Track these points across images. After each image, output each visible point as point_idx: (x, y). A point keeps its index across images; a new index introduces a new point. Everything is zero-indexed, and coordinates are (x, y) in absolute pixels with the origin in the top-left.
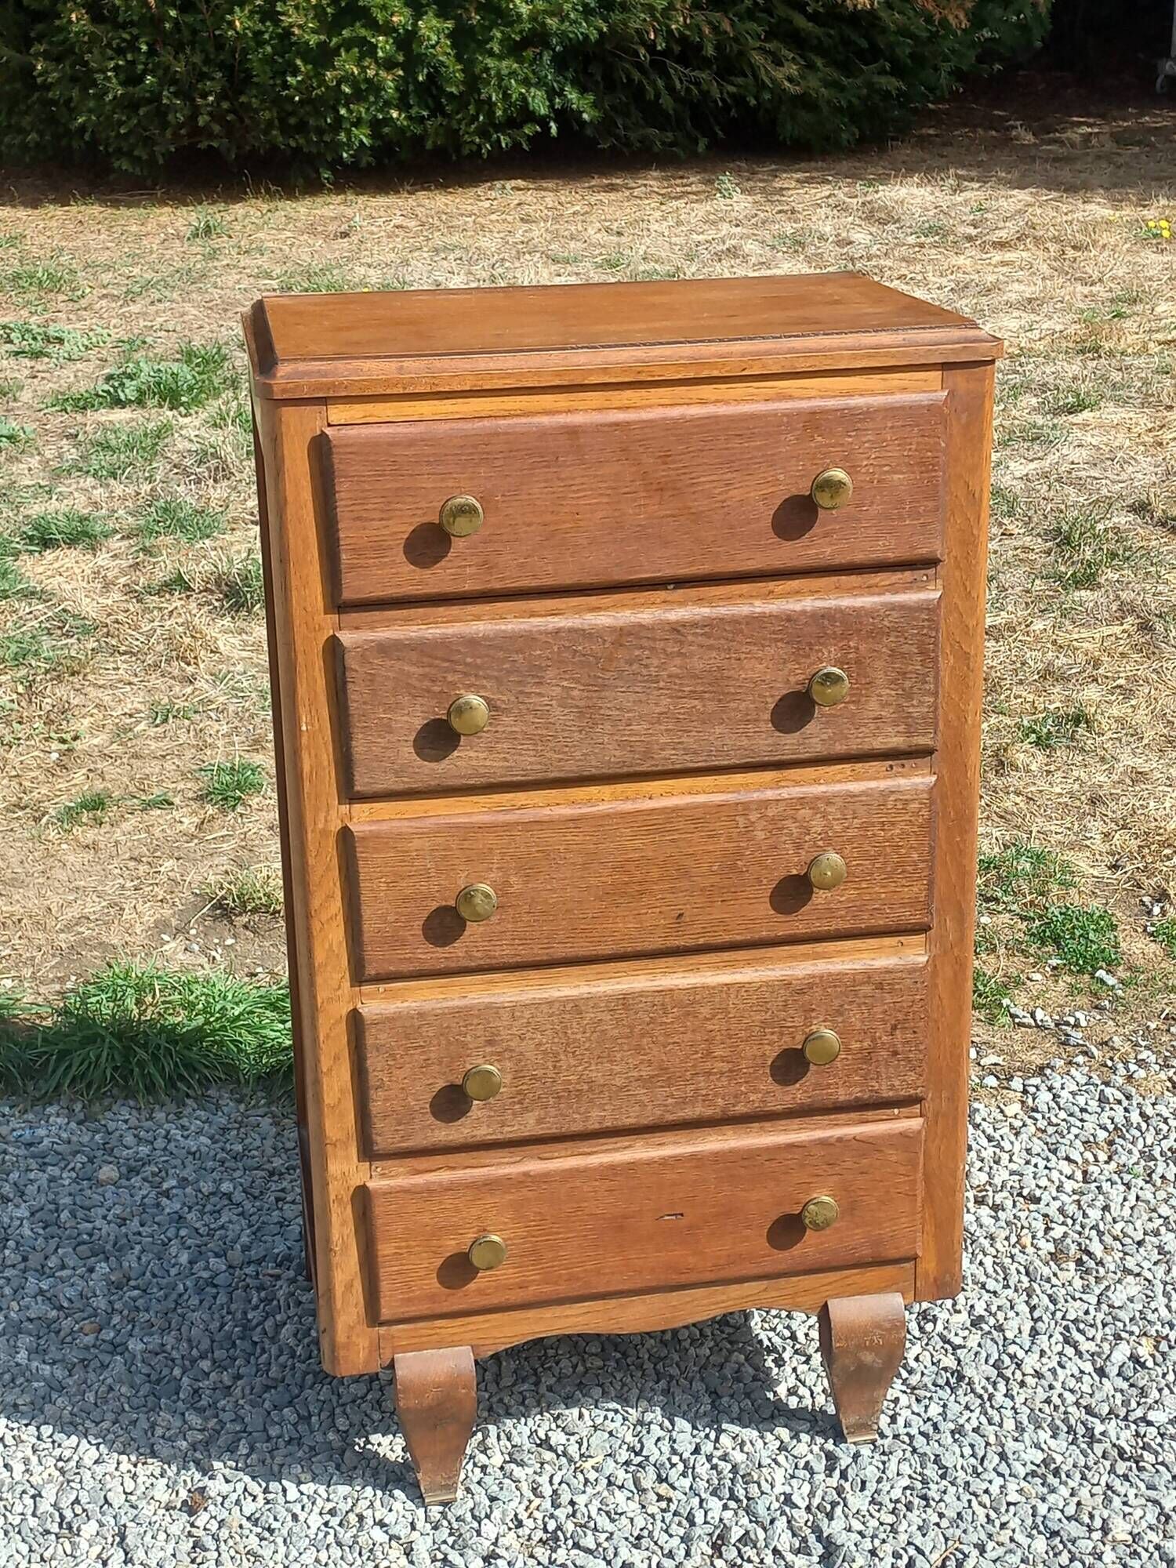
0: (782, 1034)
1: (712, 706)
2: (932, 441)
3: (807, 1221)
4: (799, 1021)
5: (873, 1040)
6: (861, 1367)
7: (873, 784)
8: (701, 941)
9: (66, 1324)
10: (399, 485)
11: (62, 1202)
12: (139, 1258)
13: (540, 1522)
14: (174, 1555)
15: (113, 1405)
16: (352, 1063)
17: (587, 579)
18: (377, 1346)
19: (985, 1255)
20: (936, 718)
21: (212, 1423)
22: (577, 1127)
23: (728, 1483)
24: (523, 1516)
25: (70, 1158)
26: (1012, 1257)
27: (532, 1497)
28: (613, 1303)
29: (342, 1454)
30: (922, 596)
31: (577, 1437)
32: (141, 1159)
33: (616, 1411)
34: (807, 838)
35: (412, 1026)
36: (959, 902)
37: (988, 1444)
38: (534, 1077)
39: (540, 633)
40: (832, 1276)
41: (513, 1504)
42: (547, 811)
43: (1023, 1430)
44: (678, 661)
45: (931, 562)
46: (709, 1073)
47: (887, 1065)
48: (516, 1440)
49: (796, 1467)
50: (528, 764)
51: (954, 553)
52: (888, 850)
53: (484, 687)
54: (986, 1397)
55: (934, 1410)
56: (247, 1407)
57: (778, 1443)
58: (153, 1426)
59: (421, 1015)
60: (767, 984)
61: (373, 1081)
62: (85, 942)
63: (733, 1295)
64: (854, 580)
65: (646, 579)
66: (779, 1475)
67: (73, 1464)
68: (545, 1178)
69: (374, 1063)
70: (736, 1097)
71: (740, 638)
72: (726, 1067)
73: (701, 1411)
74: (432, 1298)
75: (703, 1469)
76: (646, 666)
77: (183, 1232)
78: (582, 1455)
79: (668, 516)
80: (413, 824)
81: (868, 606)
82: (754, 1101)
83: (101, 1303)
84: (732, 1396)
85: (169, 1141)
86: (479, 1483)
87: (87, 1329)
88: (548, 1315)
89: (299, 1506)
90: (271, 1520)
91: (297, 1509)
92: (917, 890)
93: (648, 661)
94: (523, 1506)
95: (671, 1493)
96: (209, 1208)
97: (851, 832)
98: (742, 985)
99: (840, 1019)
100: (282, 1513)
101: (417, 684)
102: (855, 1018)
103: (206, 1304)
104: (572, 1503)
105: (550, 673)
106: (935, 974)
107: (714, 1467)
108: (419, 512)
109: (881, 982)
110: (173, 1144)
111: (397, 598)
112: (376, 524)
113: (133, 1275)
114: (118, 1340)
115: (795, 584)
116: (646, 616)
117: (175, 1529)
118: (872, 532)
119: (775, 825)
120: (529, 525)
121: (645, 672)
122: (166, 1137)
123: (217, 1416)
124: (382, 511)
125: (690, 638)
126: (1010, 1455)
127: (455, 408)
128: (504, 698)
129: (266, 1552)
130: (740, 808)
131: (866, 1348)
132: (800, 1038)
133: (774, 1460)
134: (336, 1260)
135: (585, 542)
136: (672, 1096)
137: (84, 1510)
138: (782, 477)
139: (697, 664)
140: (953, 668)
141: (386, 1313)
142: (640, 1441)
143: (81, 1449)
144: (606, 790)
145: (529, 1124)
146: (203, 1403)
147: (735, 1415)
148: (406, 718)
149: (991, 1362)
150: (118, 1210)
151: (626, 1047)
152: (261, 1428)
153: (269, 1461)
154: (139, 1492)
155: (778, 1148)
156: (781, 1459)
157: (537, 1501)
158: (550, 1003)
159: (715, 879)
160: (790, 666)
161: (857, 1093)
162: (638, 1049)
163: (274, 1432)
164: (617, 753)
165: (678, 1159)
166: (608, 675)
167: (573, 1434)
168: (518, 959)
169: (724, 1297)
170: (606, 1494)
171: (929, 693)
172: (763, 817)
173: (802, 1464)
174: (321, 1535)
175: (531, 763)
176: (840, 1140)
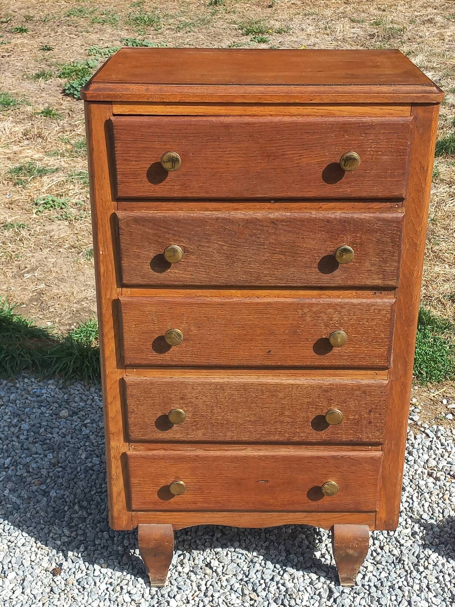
0: (317, 409)
1: (289, 259)
2: (403, 141)
3: (323, 491)
4: (325, 404)
5: (360, 415)
6: (348, 555)
7: (364, 301)
8: (279, 364)
9: (29, 479)
10: (144, 146)
11: (43, 424)
12: (66, 454)
13: (197, 602)
14: (42, 593)
15: (36, 520)
16: (121, 401)
17: (232, 195)
18: (131, 519)
19: (426, 501)
20: (398, 273)
21: (73, 535)
22: (220, 439)
23: (282, 597)
24: (190, 598)
25: (52, 404)
26: (438, 504)
27: (197, 590)
28: (236, 514)
29: (122, 557)
30: (394, 215)
31: (223, 564)
32: (79, 409)
33: (243, 554)
34: (331, 322)
35: (148, 388)
36: (405, 358)
37: (404, 596)
38: (202, 415)
39: (209, 219)
40: (336, 515)
41: (187, 592)
42: (209, 299)
43: (422, 591)
44: (274, 237)
45: (399, 199)
46: (282, 422)
47: (366, 427)
48: (196, 562)
49: (315, 594)
50: (202, 277)
51: (412, 195)
52: (370, 331)
53: (182, 241)
54: (409, 571)
55: (384, 575)
56: (90, 529)
57: (309, 580)
58: (50, 532)
59: (152, 384)
60: (311, 386)
61: (130, 410)
62: (83, 309)
63: (290, 517)
64: (361, 204)
65: (260, 197)
66: (306, 596)
67: (13, 544)
68: (205, 458)
69: (130, 402)
70: (294, 433)
71: (304, 228)
72: (290, 420)
73: (280, 559)
74: (155, 503)
75: (273, 588)
76: (258, 238)
77: (87, 444)
78: (223, 573)
79: (271, 169)
80: (148, 300)
81: (367, 218)
82: (303, 436)
83: (44, 472)
84: (295, 554)
85: (93, 402)
86: (175, 580)
87: (36, 483)
88: (206, 516)
89: (99, 578)
90: (85, 584)
91: (97, 580)
92: (383, 350)
93: (260, 236)
94: (191, 594)
95: (256, 598)
96: (100, 434)
97: (352, 322)
98: (298, 386)
99: (344, 405)
100: (91, 581)
101: (152, 237)
102: (352, 404)
103: (87, 478)
104: (212, 596)
105: (214, 237)
106: (391, 388)
107: (278, 588)
108: (154, 159)
109: (365, 391)
110: (94, 403)
111: (143, 198)
112: (134, 163)
113: (61, 461)
114: (47, 490)
115: (332, 204)
116: (259, 215)
117: (46, 581)
118: (371, 183)
119: (316, 315)
120: (205, 168)
121: (258, 240)
122: (92, 400)
123: (76, 531)
124: (136, 157)
125: (280, 226)
126: (413, 603)
127: (171, 110)
128: (191, 247)
129: (79, 599)
130: (300, 306)
131: (350, 548)
132: (325, 411)
133: (306, 589)
134: (113, 482)
135: (231, 178)
136: (265, 430)
137: (12, 566)
138: (327, 154)
139: (283, 239)
140: (408, 250)
141: (134, 507)
142: (249, 571)
143: (19, 538)
144: (239, 292)
145: (199, 435)
146: (73, 524)
147: (294, 563)
148: (146, 252)
149: (416, 555)
150: (64, 430)
151: (244, 407)
152: (92, 539)
153: (91, 555)
154: (36, 561)
155: (313, 458)
156: (309, 589)
157: (198, 592)
158: (210, 384)
159: (285, 337)
160: (328, 243)
161: (351, 438)
162: (250, 408)
163: (97, 542)
164: (244, 276)
165: (266, 457)
166: (240, 240)
167: (222, 562)
168: (194, 363)
169: (287, 518)
170: (228, 593)
171: (395, 261)
172: (310, 311)
173: (317, 592)
174: (103, 594)
175: (203, 277)
176: (342, 457)
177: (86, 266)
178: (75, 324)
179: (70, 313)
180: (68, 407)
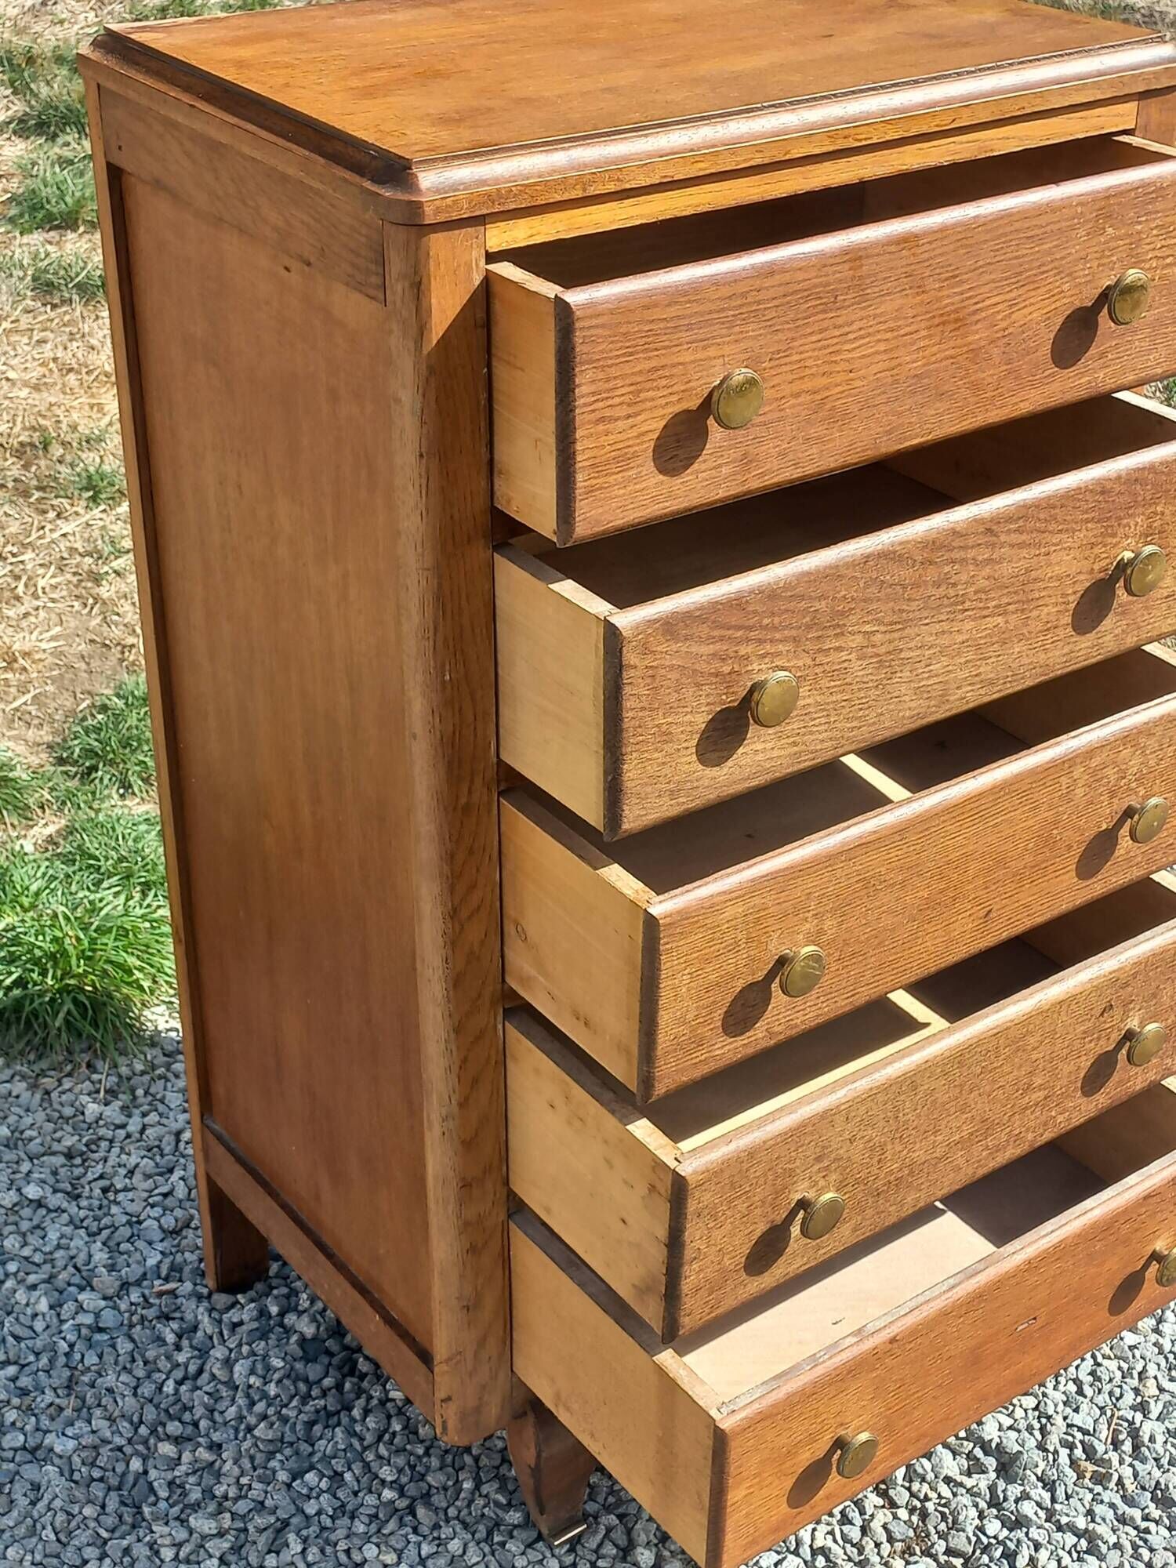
44: (987, 570)
53: (779, 654)
101: (706, 668)
105: (854, 617)
124: (629, 405)
125: (1003, 537)
128: (800, 664)
139: (1006, 570)
166: (913, 606)
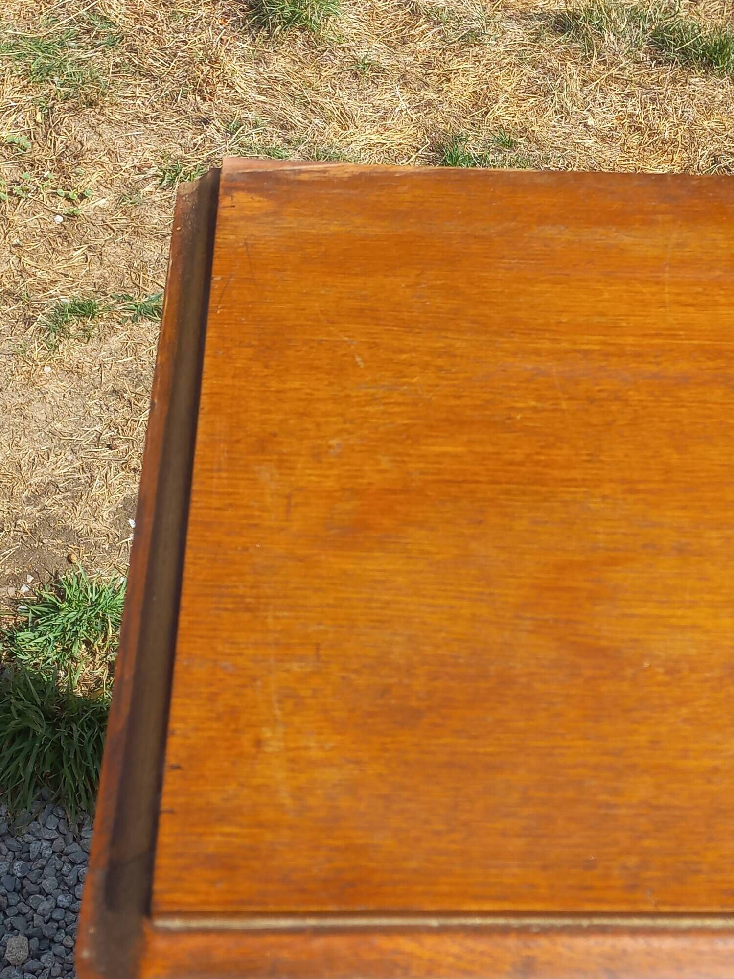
62: (48, 524)
177: (47, 369)
178: (30, 579)
179: (15, 540)
180: (26, 909)
